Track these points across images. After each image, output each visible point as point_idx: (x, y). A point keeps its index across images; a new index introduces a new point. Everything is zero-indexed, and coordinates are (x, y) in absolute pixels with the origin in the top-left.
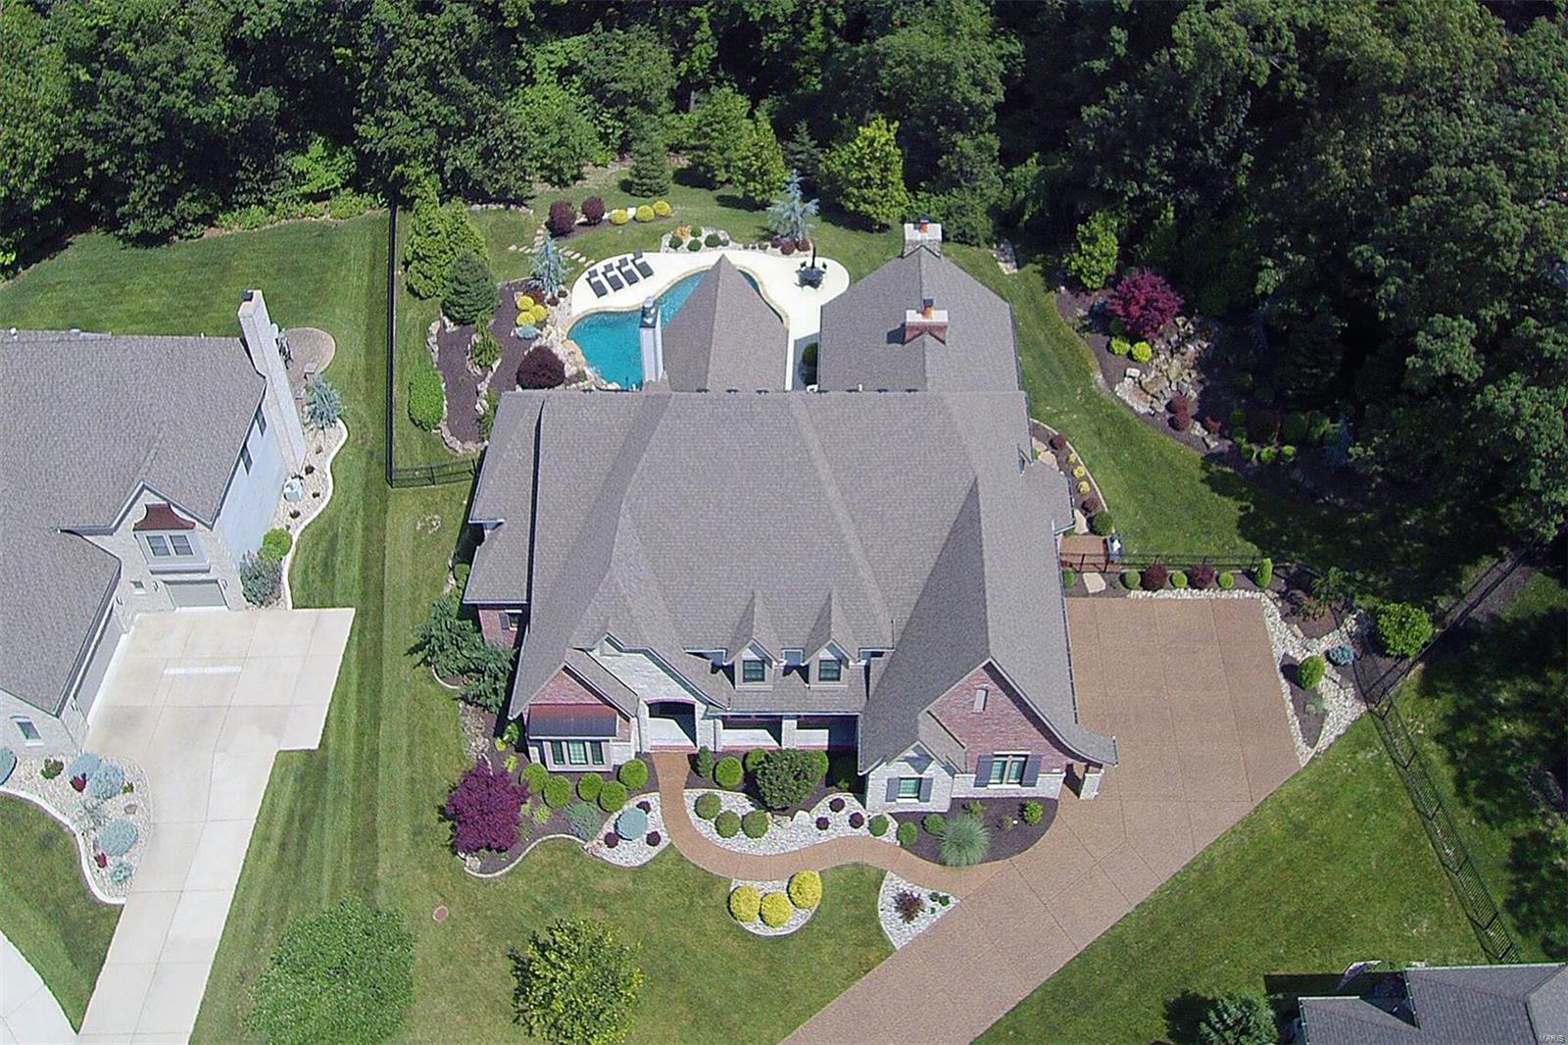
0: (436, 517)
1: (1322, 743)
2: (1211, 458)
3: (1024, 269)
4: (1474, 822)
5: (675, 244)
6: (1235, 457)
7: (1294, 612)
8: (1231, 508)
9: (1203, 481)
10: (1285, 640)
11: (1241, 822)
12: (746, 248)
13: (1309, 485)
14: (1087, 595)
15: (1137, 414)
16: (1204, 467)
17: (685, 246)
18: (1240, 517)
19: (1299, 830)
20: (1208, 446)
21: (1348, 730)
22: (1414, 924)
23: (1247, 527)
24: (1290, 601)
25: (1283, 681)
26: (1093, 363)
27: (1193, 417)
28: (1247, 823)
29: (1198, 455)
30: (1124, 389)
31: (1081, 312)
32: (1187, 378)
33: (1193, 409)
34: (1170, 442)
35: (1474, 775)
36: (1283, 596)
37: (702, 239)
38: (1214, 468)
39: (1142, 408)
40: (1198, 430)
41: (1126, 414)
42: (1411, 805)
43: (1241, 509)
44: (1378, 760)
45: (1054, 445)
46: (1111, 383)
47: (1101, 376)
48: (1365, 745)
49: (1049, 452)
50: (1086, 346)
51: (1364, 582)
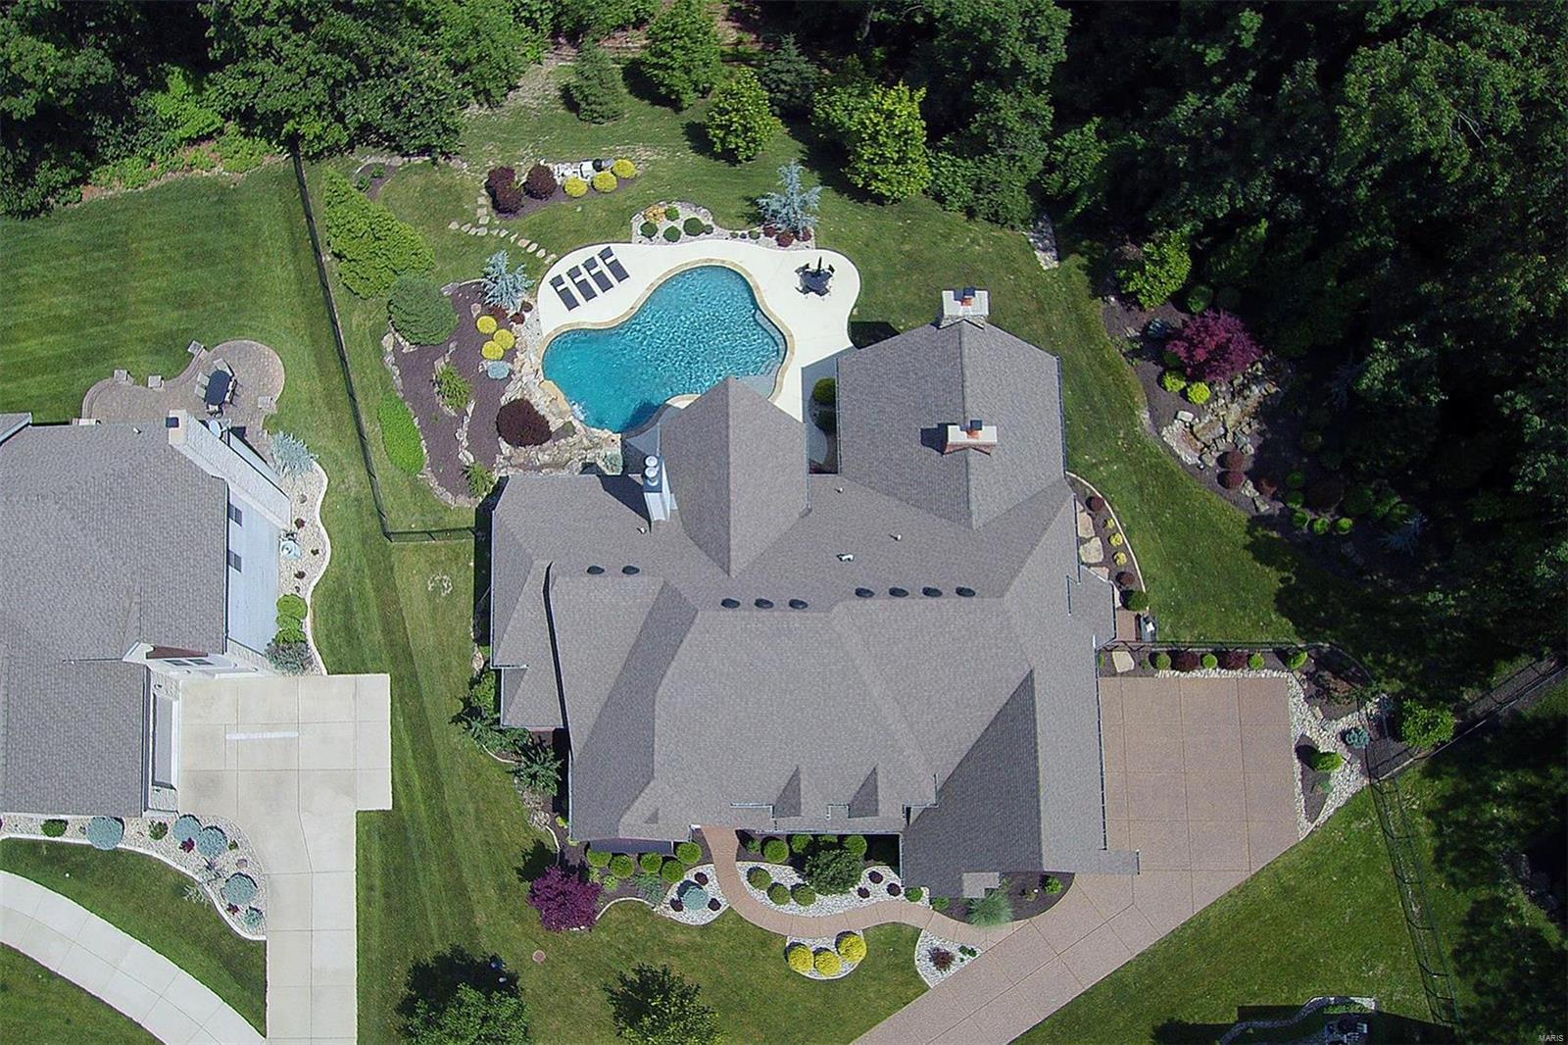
0: (445, 577)
1: (1322, 818)
2: (1258, 520)
3: (1066, 263)
4: (1443, 886)
5: (649, 231)
6: (1285, 523)
7: (1318, 694)
8: (1272, 579)
9: (1246, 547)
10: (1304, 720)
11: (1238, 887)
12: (734, 236)
13: (1359, 561)
14: (1115, 674)
15: (1184, 465)
16: (1249, 532)
17: (660, 234)
18: (1280, 589)
19: (1287, 892)
20: (1257, 509)
21: (1348, 802)
22: (1372, 968)
23: (1286, 602)
24: (1316, 683)
25: (1296, 761)
26: (1140, 398)
27: (1246, 473)
28: (1242, 889)
29: (1244, 517)
30: (1172, 434)
31: (1132, 332)
32: (1246, 429)
33: (1248, 465)
34: (1218, 500)
35: (1453, 847)
36: (1311, 677)
37: (679, 225)
38: (1260, 532)
39: (1190, 458)
40: (1249, 490)
41: (1172, 463)
42: (1391, 869)
43: (1282, 581)
44: (1370, 830)
45: (1091, 504)
46: (1158, 423)
47: (1147, 416)
48: (1360, 816)
49: (1085, 514)
50: (1135, 374)
51: (1395, 666)
